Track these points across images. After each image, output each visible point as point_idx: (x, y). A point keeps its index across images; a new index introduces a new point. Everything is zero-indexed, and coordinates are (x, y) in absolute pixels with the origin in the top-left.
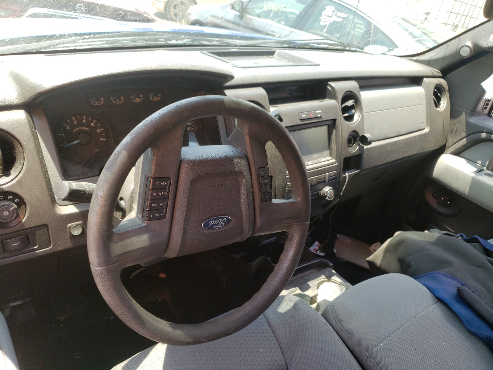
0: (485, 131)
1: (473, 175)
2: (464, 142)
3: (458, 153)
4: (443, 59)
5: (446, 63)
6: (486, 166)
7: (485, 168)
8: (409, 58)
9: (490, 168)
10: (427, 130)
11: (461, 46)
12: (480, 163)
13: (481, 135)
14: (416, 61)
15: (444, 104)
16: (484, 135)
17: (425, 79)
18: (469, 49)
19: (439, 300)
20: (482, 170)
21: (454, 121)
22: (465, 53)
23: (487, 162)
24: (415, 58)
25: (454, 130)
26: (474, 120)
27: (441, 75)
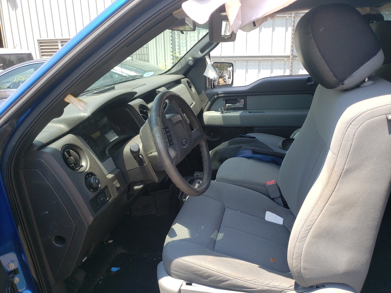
0: (215, 94)
1: (221, 115)
2: (209, 103)
3: (209, 110)
4: (182, 69)
5: (184, 70)
6: (223, 109)
7: (223, 111)
8: (165, 74)
9: (225, 110)
10: (194, 103)
11: (188, 60)
12: (220, 110)
13: (215, 97)
14: (169, 74)
15: (193, 89)
16: (216, 96)
17: (181, 80)
18: (192, 61)
19: (248, 158)
20: (223, 112)
21: (200, 96)
22: (191, 63)
23: (223, 108)
24: (168, 73)
25: (202, 100)
26: (208, 91)
27: (184, 77)
